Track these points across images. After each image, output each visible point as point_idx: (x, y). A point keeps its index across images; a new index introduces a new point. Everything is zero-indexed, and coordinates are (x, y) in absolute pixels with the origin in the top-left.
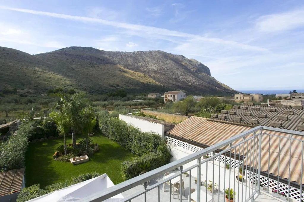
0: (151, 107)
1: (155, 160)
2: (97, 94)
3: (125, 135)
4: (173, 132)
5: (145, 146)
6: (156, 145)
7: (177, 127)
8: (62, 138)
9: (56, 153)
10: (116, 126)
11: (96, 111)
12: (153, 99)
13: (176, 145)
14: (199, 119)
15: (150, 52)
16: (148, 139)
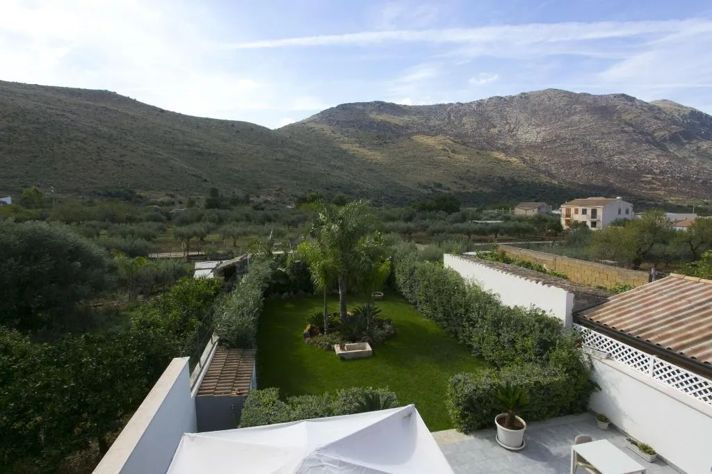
0: (524, 239)
1: (542, 387)
2: (393, 206)
3: (458, 306)
4: (605, 315)
5: (513, 342)
6: (545, 346)
7: (616, 302)
8: (319, 297)
9: (308, 327)
10: (437, 282)
11: (389, 243)
12: (529, 218)
13: (613, 355)
14: (705, 284)
15: (524, 97)
16: (523, 327)
